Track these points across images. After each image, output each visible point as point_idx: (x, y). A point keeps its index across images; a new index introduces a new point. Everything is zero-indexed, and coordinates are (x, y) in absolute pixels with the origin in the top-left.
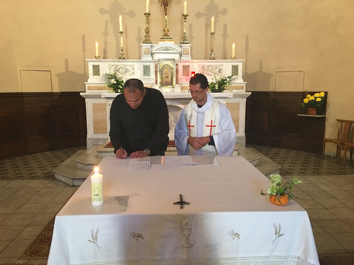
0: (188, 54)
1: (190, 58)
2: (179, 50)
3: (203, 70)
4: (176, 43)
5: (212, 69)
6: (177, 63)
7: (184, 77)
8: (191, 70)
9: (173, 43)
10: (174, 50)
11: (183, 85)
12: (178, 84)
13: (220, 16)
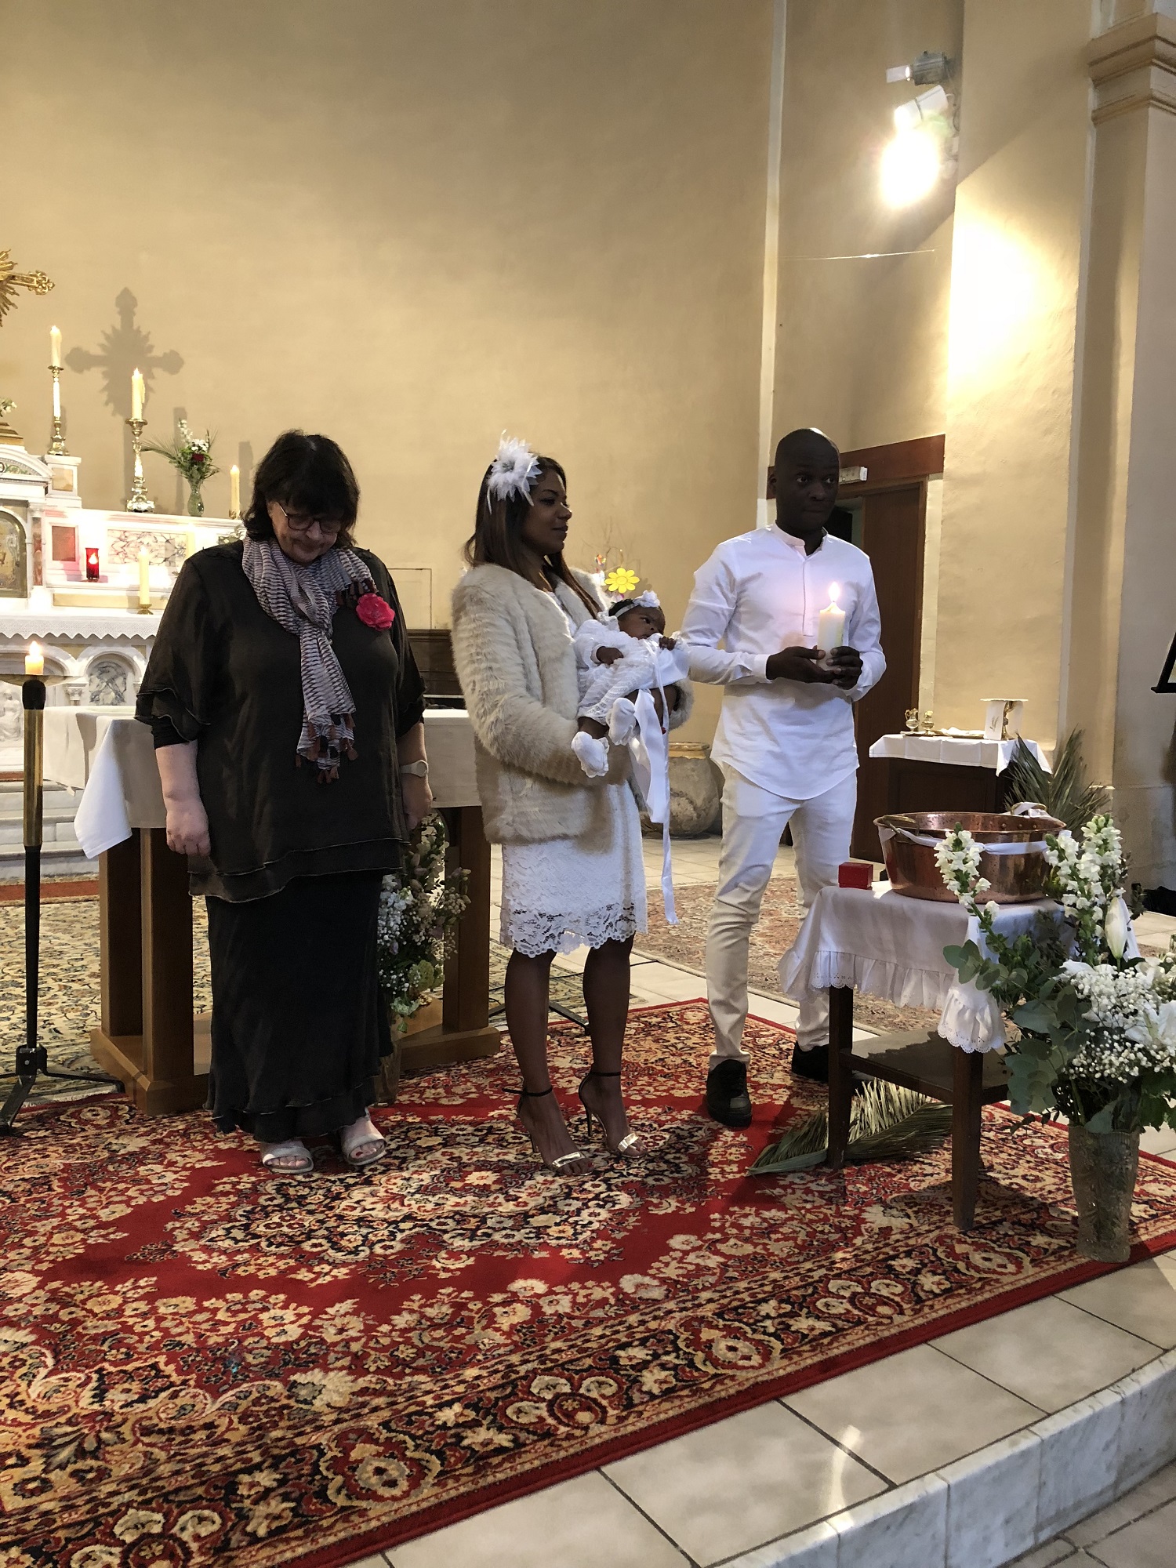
0: (68, 488)
1: (79, 503)
2: (45, 472)
3: (123, 544)
4: (30, 450)
5: (154, 545)
6: (37, 515)
7: (59, 564)
8: (83, 544)
9: (21, 449)
10: (22, 473)
11: (57, 591)
12: (41, 583)
13: (157, 372)
